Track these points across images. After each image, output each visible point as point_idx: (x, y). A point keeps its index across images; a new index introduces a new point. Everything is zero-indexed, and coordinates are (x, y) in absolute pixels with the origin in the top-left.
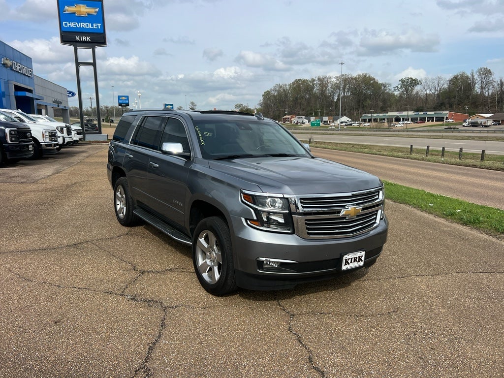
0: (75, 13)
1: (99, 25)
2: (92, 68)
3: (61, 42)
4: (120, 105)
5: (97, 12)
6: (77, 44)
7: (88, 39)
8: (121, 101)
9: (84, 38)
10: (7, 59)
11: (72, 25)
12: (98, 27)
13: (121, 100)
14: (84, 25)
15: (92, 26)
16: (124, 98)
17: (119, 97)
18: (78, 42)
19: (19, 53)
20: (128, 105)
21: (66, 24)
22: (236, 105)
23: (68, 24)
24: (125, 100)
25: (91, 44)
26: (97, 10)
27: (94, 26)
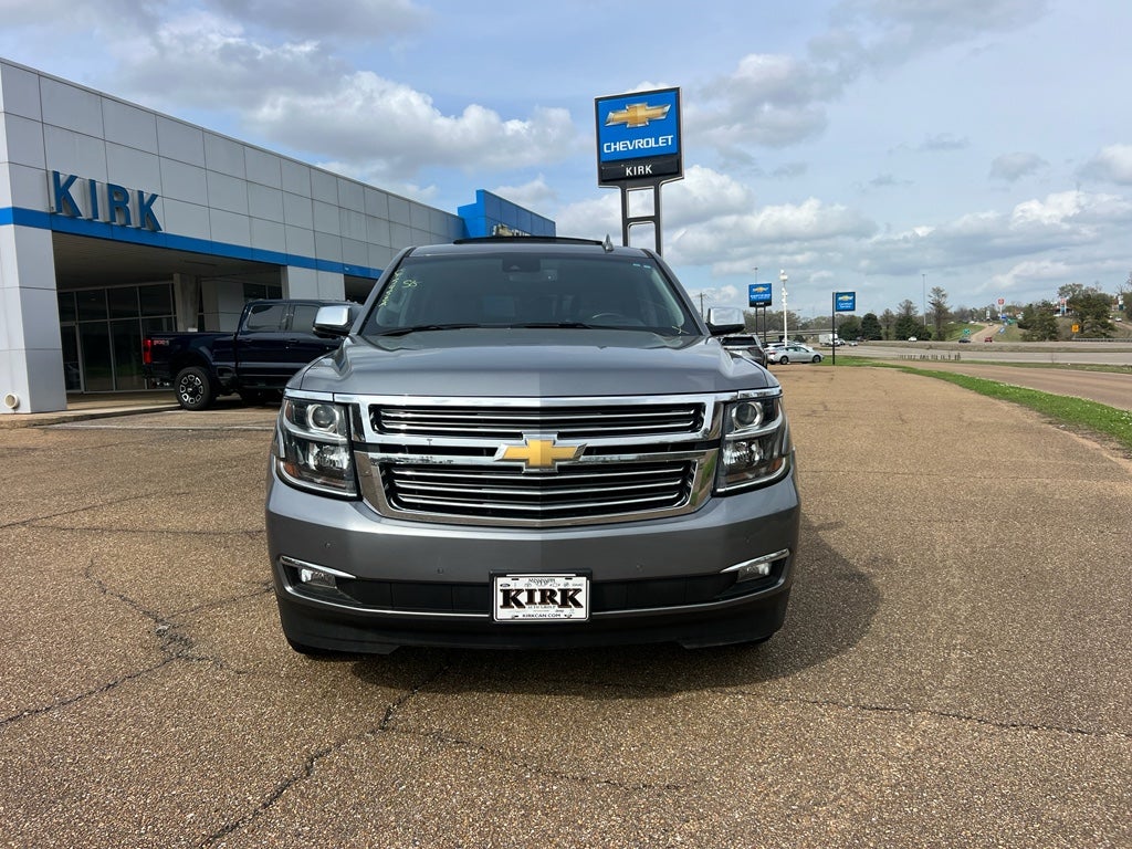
0: (625, 124)
1: (670, 137)
2: (653, 225)
3: (600, 184)
4: (753, 304)
5: (668, 114)
6: (628, 182)
7: (648, 169)
8: (754, 297)
9: (641, 169)
10: (502, 227)
11: (620, 146)
12: (667, 142)
13: (756, 293)
14: (641, 144)
15: (657, 142)
16: (761, 289)
17: (751, 287)
18: (630, 178)
19: (528, 214)
20: (770, 304)
21: (609, 147)
22: (1062, 289)
23: (613, 147)
24: (764, 292)
25: (652, 180)
26: (667, 108)
27: (660, 141)
